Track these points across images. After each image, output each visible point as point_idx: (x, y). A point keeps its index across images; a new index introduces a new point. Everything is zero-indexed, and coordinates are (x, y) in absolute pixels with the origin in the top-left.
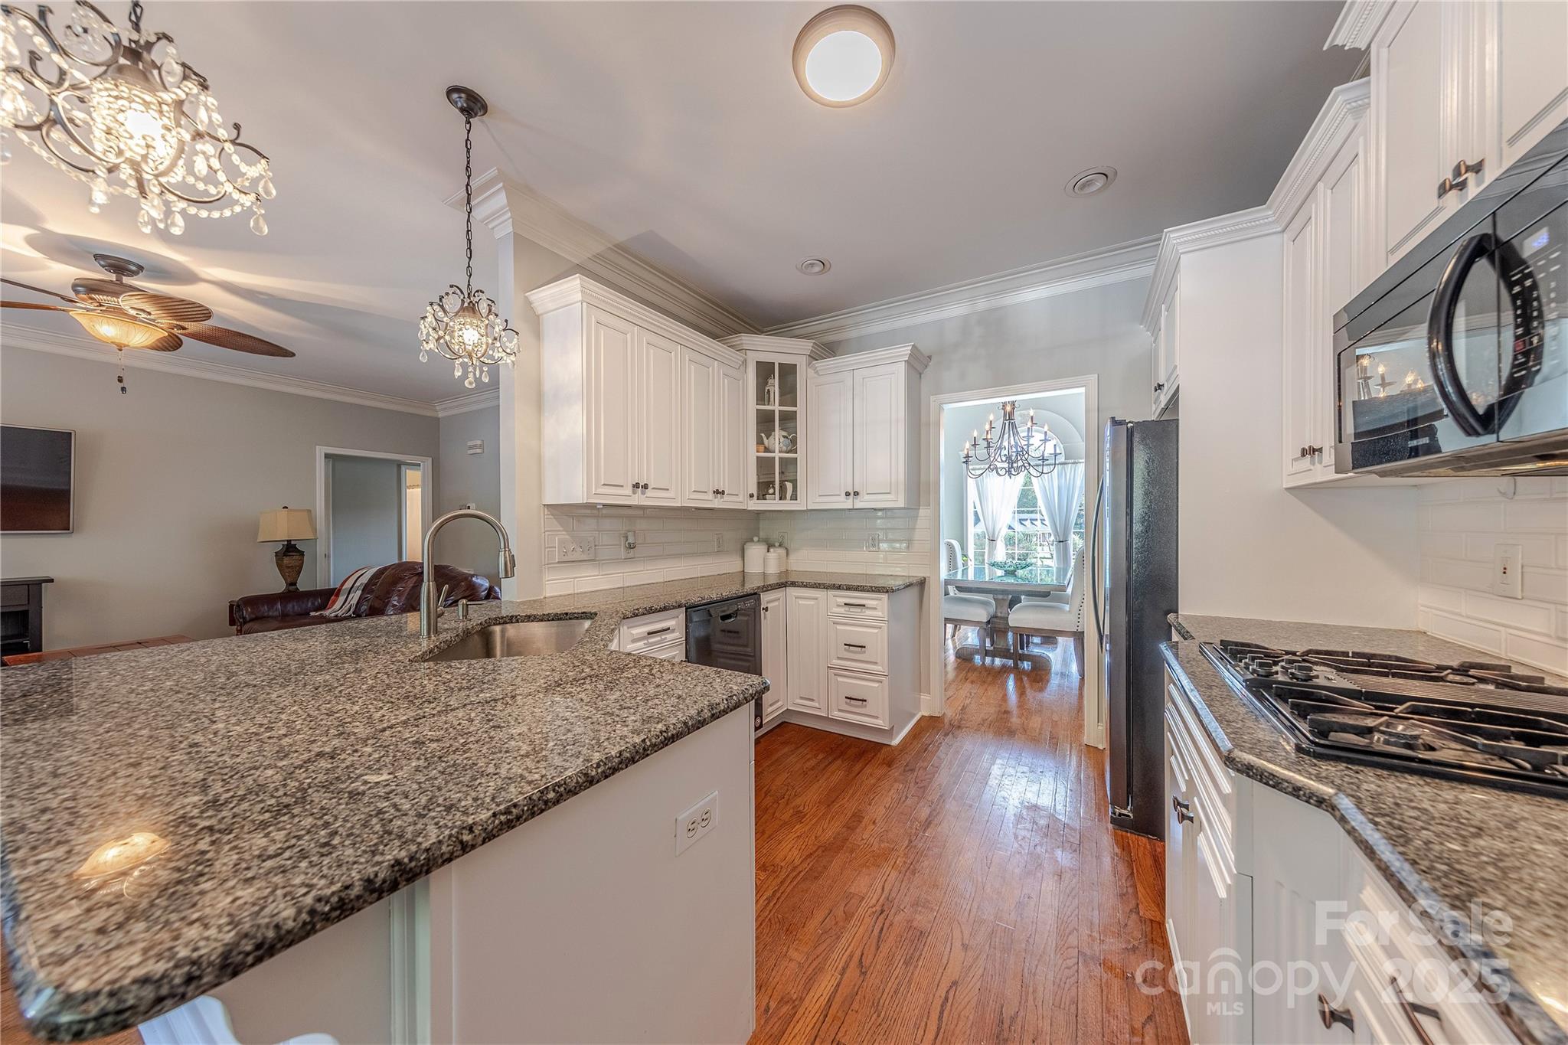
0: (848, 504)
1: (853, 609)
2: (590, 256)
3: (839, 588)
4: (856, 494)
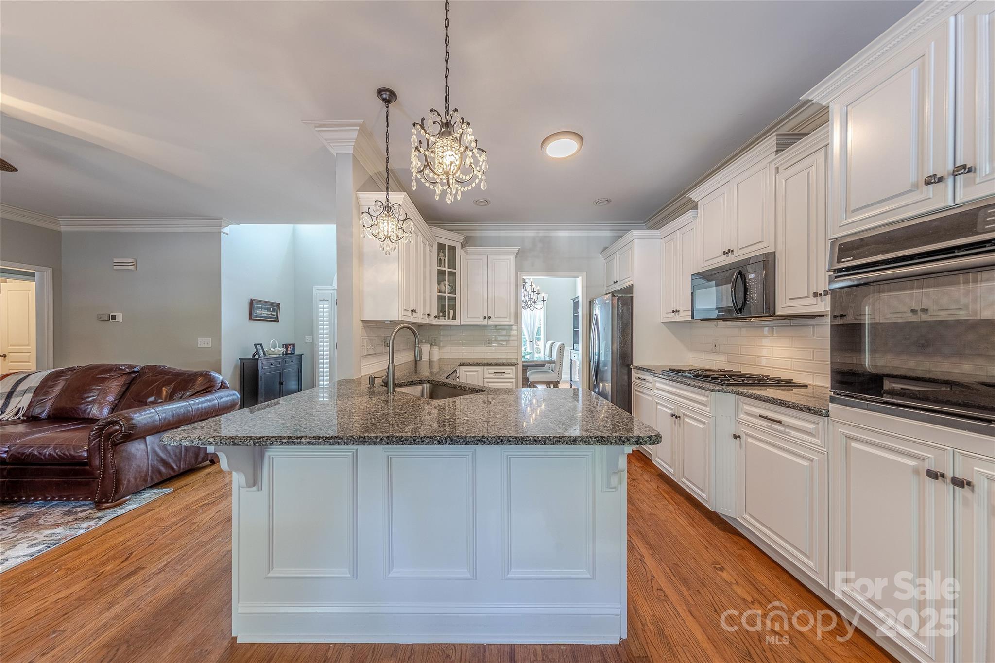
0: (485, 323)
1: (497, 375)
2: (376, 172)
3: (491, 364)
4: (490, 317)
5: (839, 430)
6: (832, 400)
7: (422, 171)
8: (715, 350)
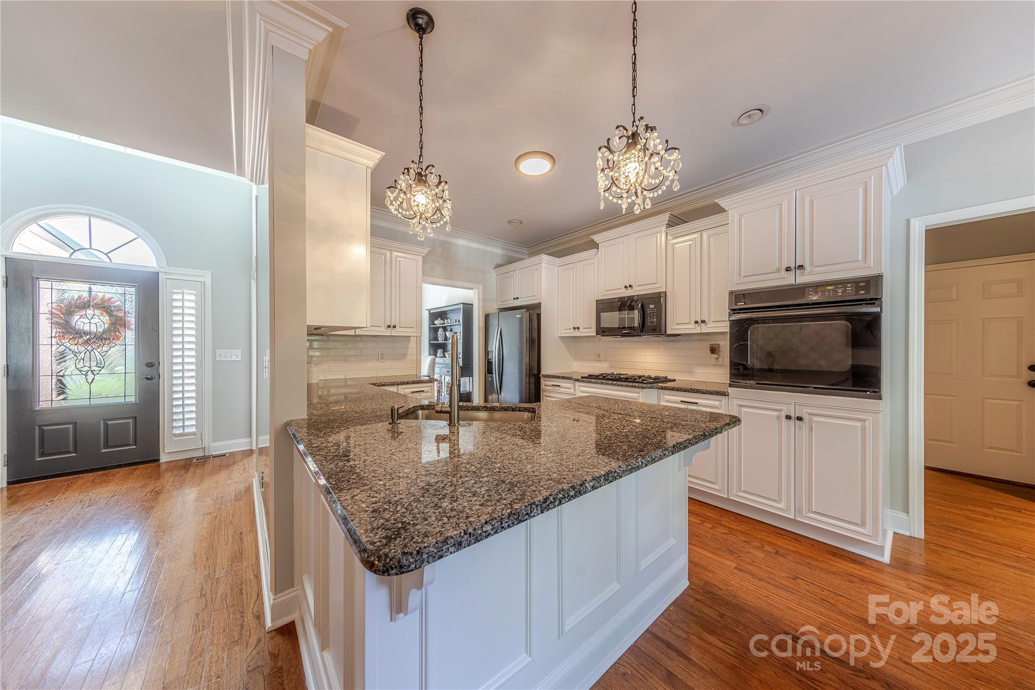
0: (387, 333)
3: (408, 383)
4: (394, 327)
5: (735, 402)
6: (730, 386)
7: (609, 188)
8: (598, 358)
